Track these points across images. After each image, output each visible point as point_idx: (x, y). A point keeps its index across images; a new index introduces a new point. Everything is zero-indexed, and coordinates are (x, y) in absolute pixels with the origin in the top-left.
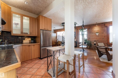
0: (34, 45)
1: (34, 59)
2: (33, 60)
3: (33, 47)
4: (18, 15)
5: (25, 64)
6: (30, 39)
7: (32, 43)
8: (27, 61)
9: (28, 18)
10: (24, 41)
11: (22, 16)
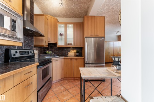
0: (76, 59)
1: (77, 79)
2: (75, 79)
3: (75, 61)
4: (63, 24)
5: (66, 81)
6: (75, 51)
7: (77, 56)
8: (69, 78)
9: (72, 25)
10: (70, 54)
11: (66, 24)
